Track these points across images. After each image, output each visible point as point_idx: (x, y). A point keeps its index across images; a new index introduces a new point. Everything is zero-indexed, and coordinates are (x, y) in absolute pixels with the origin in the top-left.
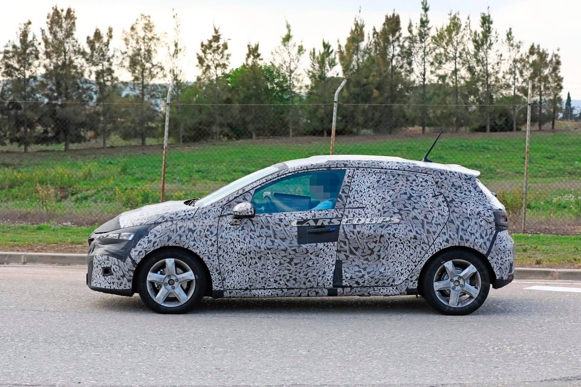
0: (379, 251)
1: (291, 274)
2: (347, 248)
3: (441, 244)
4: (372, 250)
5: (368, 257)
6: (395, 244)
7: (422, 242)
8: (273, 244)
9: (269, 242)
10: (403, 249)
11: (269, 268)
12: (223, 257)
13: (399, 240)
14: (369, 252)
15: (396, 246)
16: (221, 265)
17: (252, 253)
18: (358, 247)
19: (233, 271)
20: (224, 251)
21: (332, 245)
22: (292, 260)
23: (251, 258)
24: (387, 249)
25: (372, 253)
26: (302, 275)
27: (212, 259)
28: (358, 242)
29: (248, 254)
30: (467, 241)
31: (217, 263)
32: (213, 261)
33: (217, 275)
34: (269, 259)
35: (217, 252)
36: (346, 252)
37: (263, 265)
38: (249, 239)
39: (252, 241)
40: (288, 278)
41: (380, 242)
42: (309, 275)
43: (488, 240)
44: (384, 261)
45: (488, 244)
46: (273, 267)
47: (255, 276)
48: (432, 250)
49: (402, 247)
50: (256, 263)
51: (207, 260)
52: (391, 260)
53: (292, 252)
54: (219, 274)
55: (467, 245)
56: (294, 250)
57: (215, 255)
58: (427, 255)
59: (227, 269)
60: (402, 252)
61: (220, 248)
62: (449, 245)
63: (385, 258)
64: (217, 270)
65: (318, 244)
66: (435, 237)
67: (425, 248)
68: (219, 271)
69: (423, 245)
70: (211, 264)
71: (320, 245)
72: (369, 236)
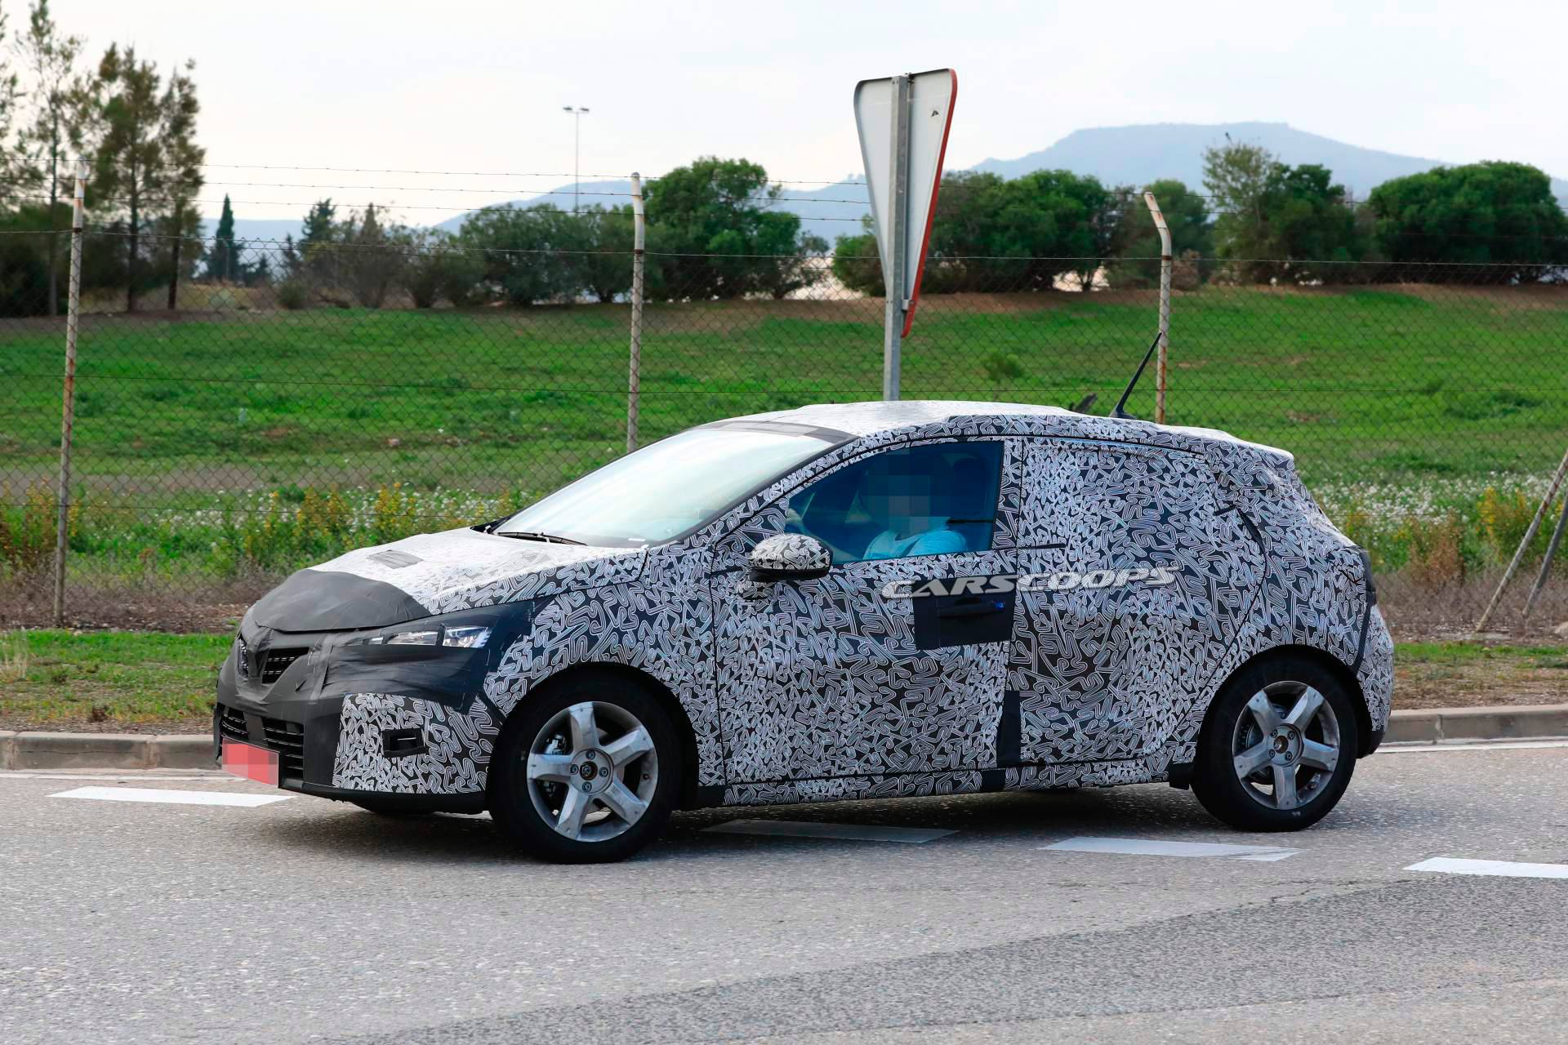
0: (1107, 664)
1: (898, 733)
2: (1032, 657)
3: (1253, 641)
4: (1088, 660)
5: (1081, 680)
6: (1145, 644)
7: (1208, 636)
8: (856, 652)
9: (845, 646)
10: (1164, 657)
11: (844, 718)
12: (729, 690)
13: (1155, 633)
14: (1085, 666)
15: (1148, 648)
16: (724, 714)
17: (803, 679)
18: (1059, 655)
19: (751, 730)
20: (732, 673)
21: (998, 649)
22: (901, 693)
23: (801, 692)
24: (1125, 657)
25: (1091, 668)
26: (925, 734)
27: (701, 698)
28: (1058, 640)
29: (794, 681)
30: (1312, 630)
31: (714, 709)
32: (705, 702)
33: (712, 741)
34: (845, 695)
35: (715, 678)
36: (1029, 667)
37: (831, 710)
38: (795, 638)
39: (802, 642)
40: (890, 744)
41: (1110, 639)
42: (942, 734)
43: (1355, 626)
44: (1117, 691)
45: (1356, 636)
46: (856, 716)
47: (808, 742)
48: (1233, 657)
49: (1161, 651)
50: (813, 705)
51: (689, 699)
52: (1135, 688)
53: (904, 673)
54: (718, 738)
55: (1312, 642)
56: (909, 667)
57: (709, 686)
58: (1220, 672)
59: (736, 724)
60: (1160, 664)
61: (721, 665)
62: (1273, 644)
63: (1121, 682)
64: (713, 729)
65: (966, 647)
66: (1238, 622)
67: (1215, 653)
68: (717, 732)
69: (1209, 645)
70: (700, 711)
71: (970, 651)
72: (1086, 623)
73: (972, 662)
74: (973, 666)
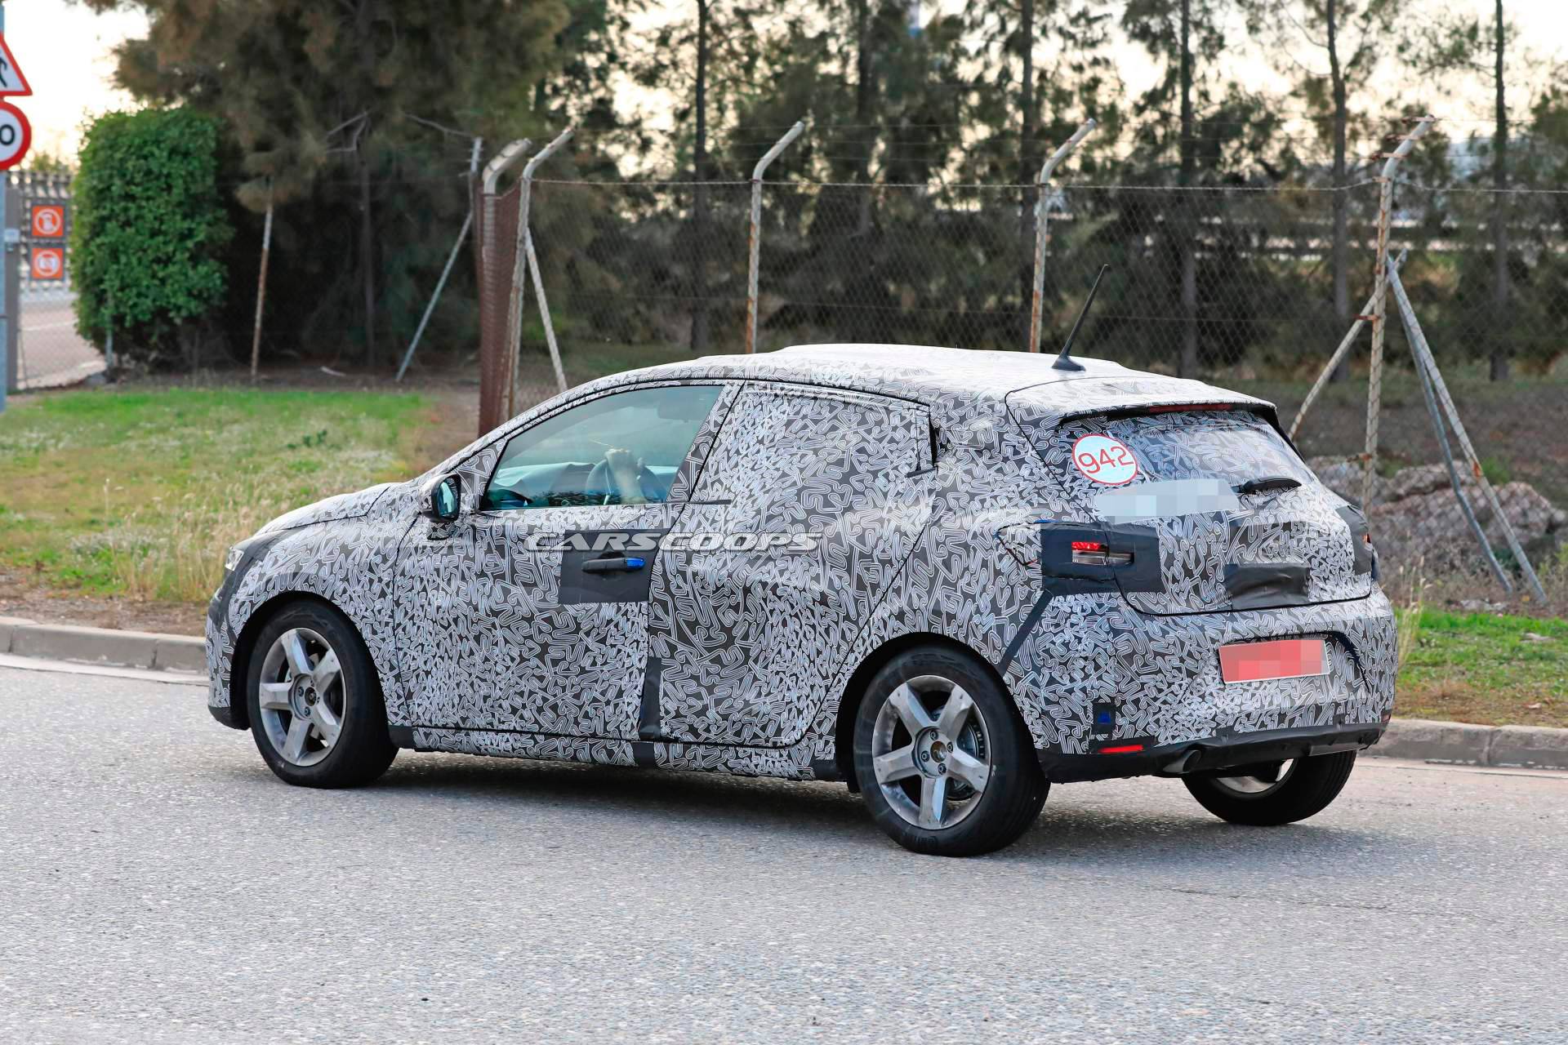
0: (746, 637)
1: (545, 690)
2: (669, 621)
3: (886, 625)
4: (727, 630)
5: (721, 652)
6: (781, 619)
7: (842, 616)
8: (506, 602)
9: (497, 595)
10: (801, 634)
11: (497, 668)
12: (404, 630)
13: (789, 607)
14: (723, 638)
15: (785, 624)
16: (401, 654)
17: (459, 623)
18: (697, 622)
19: (425, 672)
20: (407, 613)
21: (636, 610)
22: (545, 648)
23: (461, 638)
24: (763, 631)
25: (731, 641)
26: (569, 694)
27: (380, 635)
28: (695, 605)
29: (453, 626)
30: (951, 617)
31: (392, 648)
32: (384, 640)
33: (391, 679)
34: (496, 644)
35: (392, 617)
36: (669, 632)
37: (487, 660)
38: (459, 582)
39: (463, 588)
40: (539, 702)
41: (746, 609)
42: (584, 696)
44: (757, 669)
46: (507, 668)
47: (469, 690)
48: (864, 641)
49: (797, 628)
50: (471, 652)
51: (370, 635)
52: (775, 667)
53: (546, 627)
54: (397, 677)
55: (949, 632)
56: (549, 619)
57: (387, 624)
58: (853, 657)
59: (412, 664)
60: (797, 642)
61: (398, 604)
62: (906, 630)
63: (761, 658)
64: (392, 668)
65: (604, 605)
66: (874, 601)
67: (848, 633)
68: (395, 672)
69: (844, 625)
70: (380, 648)
71: (608, 610)
72: (718, 588)
73: (609, 622)
74: (612, 626)
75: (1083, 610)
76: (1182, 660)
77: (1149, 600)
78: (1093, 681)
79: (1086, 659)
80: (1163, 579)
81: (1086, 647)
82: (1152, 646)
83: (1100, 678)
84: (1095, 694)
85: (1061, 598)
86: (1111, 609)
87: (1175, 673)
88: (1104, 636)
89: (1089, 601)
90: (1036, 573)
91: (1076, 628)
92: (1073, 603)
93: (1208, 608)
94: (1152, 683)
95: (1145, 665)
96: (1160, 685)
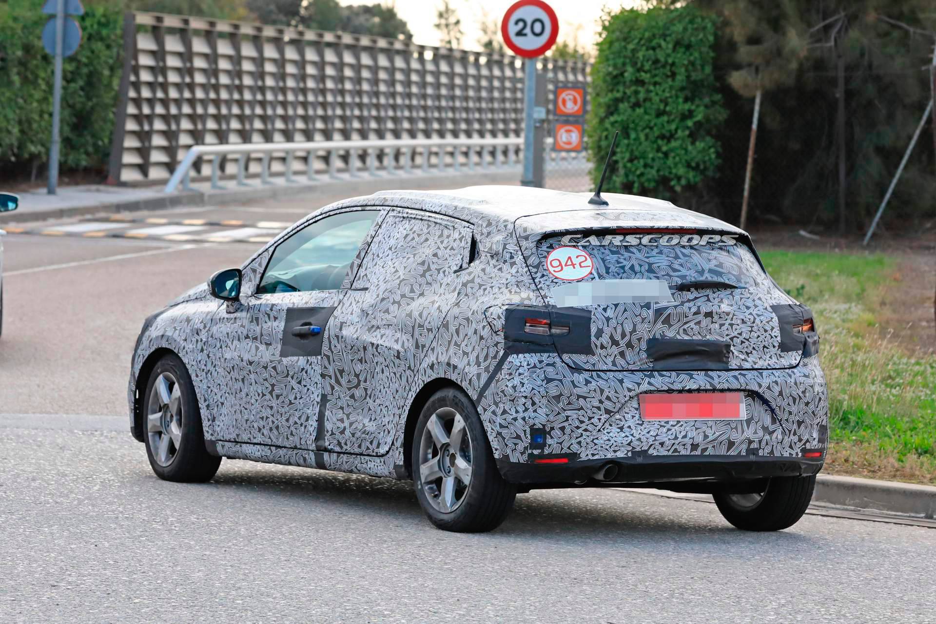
1: (273, 416)
2: (331, 369)
3: (425, 372)
6: (381, 368)
7: (407, 365)
8: (256, 355)
10: (390, 379)
11: (252, 401)
12: (211, 374)
13: (384, 360)
15: (383, 371)
16: (210, 391)
17: (235, 370)
18: (343, 370)
19: (222, 404)
21: (316, 362)
22: (273, 387)
26: (284, 420)
31: (205, 386)
32: (201, 381)
34: (251, 384)
35: (205, 365)
37: (247, 395)
39: (238, 345)
40: (270, 424)
42: (291, 420)
44: (371, 403)
46: (257, 401)
47: (240, 416)
48: (416, 383)
49: (388, 374)
50: (241, 390)
51: (195, 378)
53: (273, 373)
56: (275, 369)
57: (203, 370)
58: (410, 395)
59: (215, 398)
61: (209, 357)
64: (205, 400)
68: (207, 403)
70: (200, 387)
72: (352, 347)
73: (303, 369)
74: (304, 372)
75: (528, 365)
76: (601, 402)
77: (580, 359)
78: (530, 413)
79: (526, 397)
80: (593, 346)
81: (526, 390)
82: (577, 391)
83: (535, 411)
84: (531, 422)
85: (515, 356)
86: (548, 365)
87: (595, 410)
88: (539, 382)
89: (533, 358)
90: (500, 338)
91: (522, 377)
92: (522, 359)
93: (630, 367)
94: (575, 416)
95: (569, 403)
96: (582, 418)
